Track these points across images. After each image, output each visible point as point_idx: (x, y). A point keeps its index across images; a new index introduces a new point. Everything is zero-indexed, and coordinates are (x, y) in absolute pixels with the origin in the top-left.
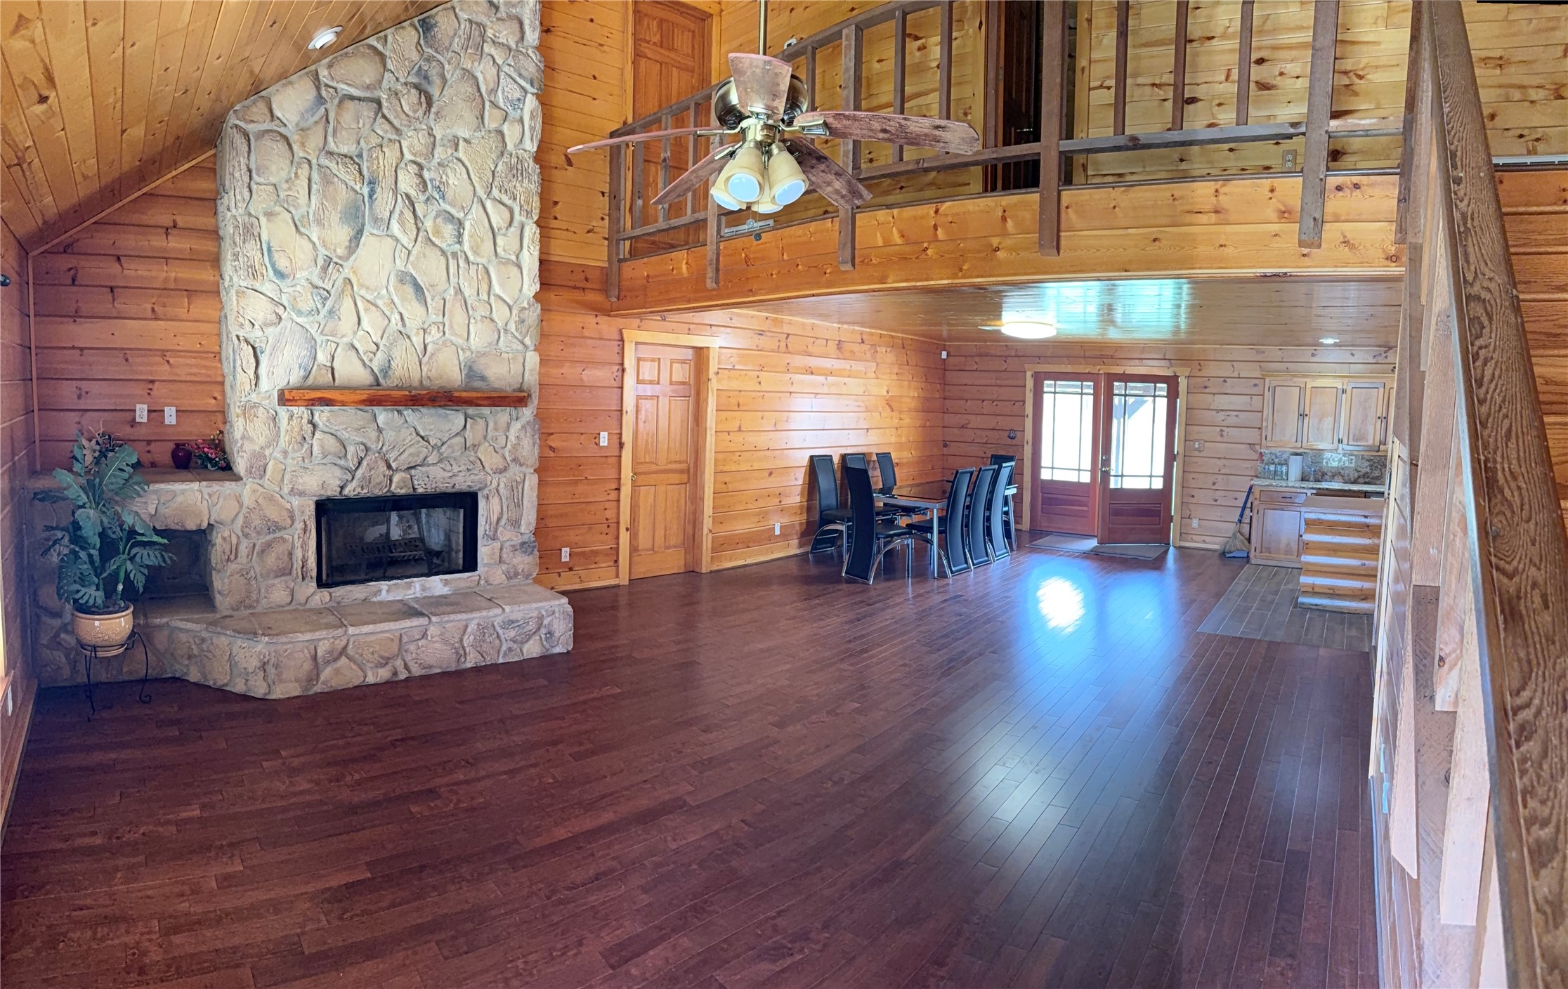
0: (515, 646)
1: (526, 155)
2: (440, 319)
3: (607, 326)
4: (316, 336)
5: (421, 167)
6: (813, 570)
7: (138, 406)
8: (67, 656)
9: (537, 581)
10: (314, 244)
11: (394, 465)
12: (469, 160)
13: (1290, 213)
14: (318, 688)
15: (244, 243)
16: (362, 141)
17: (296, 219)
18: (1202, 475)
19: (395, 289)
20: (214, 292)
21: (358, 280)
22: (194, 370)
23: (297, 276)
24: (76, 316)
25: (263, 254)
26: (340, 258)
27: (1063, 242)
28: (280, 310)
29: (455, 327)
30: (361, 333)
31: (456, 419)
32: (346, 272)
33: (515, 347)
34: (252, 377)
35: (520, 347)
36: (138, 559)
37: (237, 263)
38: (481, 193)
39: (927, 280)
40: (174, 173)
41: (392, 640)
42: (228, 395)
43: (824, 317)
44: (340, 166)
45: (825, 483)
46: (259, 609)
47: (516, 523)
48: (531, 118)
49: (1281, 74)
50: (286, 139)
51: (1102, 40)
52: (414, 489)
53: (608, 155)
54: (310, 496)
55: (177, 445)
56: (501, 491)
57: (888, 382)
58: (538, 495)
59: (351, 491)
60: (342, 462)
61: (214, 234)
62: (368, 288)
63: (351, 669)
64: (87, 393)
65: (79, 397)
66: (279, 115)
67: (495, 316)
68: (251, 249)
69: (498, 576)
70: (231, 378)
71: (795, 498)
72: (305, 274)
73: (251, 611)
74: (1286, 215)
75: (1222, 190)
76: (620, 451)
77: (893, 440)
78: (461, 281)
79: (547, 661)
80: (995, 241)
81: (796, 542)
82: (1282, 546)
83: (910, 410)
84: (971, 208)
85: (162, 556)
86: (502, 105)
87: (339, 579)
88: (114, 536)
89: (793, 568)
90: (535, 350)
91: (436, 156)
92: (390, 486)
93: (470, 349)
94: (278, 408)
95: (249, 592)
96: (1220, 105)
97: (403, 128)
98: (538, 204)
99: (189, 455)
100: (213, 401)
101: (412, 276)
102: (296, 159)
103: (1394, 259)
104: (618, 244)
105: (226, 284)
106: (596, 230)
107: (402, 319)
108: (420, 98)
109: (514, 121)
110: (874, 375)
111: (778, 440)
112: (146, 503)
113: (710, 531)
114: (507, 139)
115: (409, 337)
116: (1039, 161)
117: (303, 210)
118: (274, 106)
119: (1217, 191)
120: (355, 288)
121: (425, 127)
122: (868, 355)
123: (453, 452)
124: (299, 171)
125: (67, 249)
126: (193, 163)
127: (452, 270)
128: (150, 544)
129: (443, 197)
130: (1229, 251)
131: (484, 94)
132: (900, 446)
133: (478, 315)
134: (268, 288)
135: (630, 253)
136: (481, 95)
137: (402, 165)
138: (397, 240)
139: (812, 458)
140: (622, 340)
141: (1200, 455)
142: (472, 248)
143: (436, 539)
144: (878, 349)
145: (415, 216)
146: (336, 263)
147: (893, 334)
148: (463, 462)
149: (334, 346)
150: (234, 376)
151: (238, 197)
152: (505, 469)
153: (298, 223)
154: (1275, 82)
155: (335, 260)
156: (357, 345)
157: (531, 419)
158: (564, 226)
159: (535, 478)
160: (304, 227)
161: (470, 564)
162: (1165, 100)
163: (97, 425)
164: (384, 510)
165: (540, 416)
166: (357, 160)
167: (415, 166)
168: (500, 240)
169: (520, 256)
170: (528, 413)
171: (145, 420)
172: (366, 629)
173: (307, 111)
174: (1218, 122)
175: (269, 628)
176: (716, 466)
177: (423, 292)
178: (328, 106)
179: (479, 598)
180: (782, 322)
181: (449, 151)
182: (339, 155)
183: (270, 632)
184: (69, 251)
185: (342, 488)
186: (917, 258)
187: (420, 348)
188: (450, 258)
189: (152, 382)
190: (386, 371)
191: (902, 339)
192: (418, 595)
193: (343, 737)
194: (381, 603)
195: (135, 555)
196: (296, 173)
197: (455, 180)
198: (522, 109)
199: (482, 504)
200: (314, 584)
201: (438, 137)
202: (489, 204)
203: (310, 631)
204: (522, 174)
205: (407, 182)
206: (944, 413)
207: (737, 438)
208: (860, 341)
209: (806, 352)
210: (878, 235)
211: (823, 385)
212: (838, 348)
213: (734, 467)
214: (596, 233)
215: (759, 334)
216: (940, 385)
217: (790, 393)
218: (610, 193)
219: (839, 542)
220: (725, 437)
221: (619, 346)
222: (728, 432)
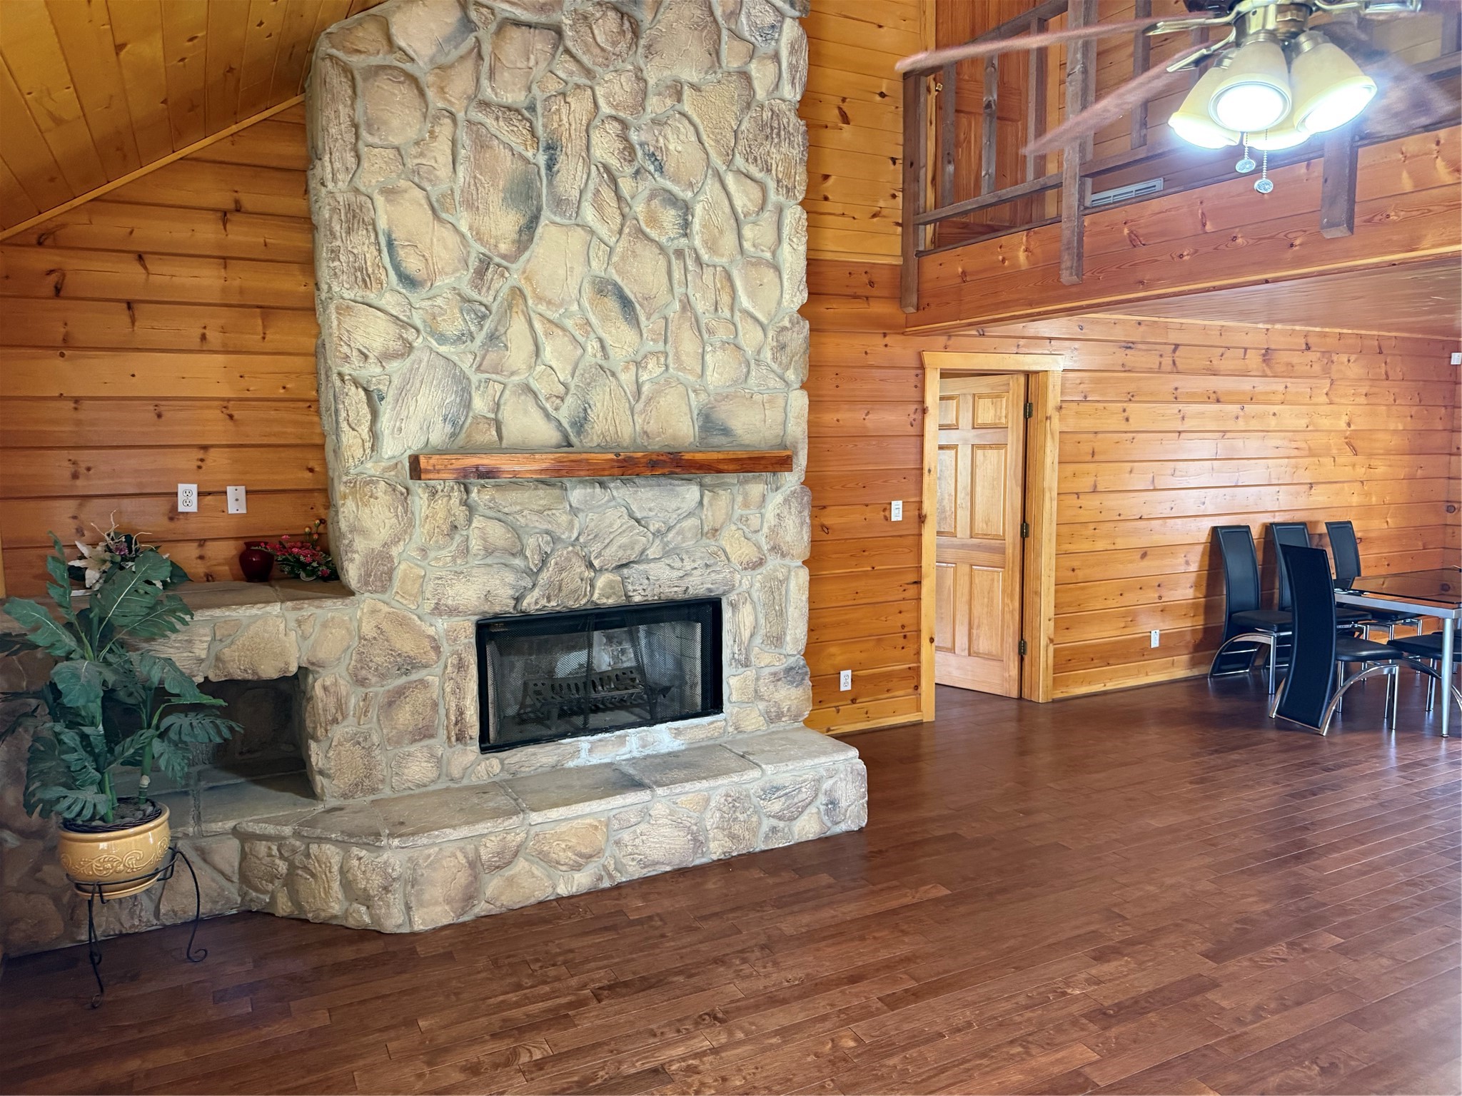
0: (781, 824)
1: (783, 106)
2: (660, 346)
3: (900, 349)
4: (470, 373)
5: (624, 125)
6: (1217, 705)
7: (182, 488)
8: (56, 899)
9: (809, 723)
10: (463, 236)
11: (596, 563)
12: (699, 115)
14: (481, 908)
15: (348, 233)
16: (534, 87)
17: (433, 200)
19: (591, 304)
20: (308, 309)
21: (534, 290)
22: (276, 429)
23: (437, 284)
24: (66, 345)
25: (380, 251)
26: (504, 257)
28: (410, 335)
29: (684, 358)
30: (540, 368)
31: (690, 493)
32: (515, 278)
33: (772, 384)
34: (366, 435)
35: (780, 384)
36: (173, 735)
37: (337, 263)
38: (718, 162)
40: (234, 128)
41: (596, 828)
42: (330, 466)
43: (1244, 315)
44: (501, 123)
45: (1237, 567)
46: (387, 792)
47: (777, 640)
48: (791, 53)
50: (413, 80)
52: (628, 597)
53: (901, 105)
54: (465, 614)
55: (248, 545)
56: (755, 595)
57: (1350, 408)
58: (809, 598)
59: (533, 603)
60: (518, 562)
61: (307, 223)
62: (549, 303)
63: (533, 876)
64: (89, 469)
65: (75, 476)
66: (402, 44)
67: (742, 341)
68: (361, 244)
69: (753, 721)
70: (334, 437)
71: (1185, 591)
72: (449, 280)
73: (372, 797)
76: (920, 528)
77: (1355, 500)
78: (690, 292)
79: (828, 846)
81: (1185, 658)
83: (1389, 452)
85: (217, 727)
86: (747, 35)
87: (517, 736)
88: (131, 701)
89: (1181, 699)
90: (802, 388)
91: (649, 109)
92: (592, 595)
93: (705, 390)
94: (410, 483)
95: (369, 768)
97: (597, 68)
98: (804, 177)
99: (268, 559)
100: (309, 475)
101: (615, 284)
102: (432, 111)
104: (916, 232)
105: (324, 296)
106: (884, 212)
107: (603, 347)
108: (622, 24)
109: (766, 57)
110: (1324, 399)
111: (1160, 504)
112: (190, 641)
113: (1051, 641)
114: (756, 84)
115: (613, 374)
117: (444, 187)
118: (394, 30)
120: (530, 302)
121: (630, 67)
122: (1317, 369)
123: (684, 540)
124: (437, 129)
125: (43, 239)
126: (267, 114)
127: (677, 274)
128: (196, 708)
129: (660, 169)
131: (720, 19)
132: (1367, 511)
133: (716, 340)
134: (389, 301)
135: (933, 242)
136: (715, 21)
137: (597, 122)
138: (592, 232)
139: (1215, 530)
140: (922, 367)
142: (705, 242)
143: (660, 667)
144: (1335, 358)
145: (619, 198)
146: (499, 265)
147: (1363, 332)
148: (699, 554)
149: (499, 387)
150: (338, 436)
151: (337, 165)
152: (761, 563)
153: (435, 205)
155: (497, 260)
156: (535, 385)
157: (798, 487)
158: (838, 209)
159: (804, 575)
160: (447, 211)
161: (713, 702)
163: (104, 519)
164: (583, 630)
165: (812, 482)
166: (526, 114)
167: (616, 124)
168: (748, 232)
169: (779, 251)
170: (792, 480)
171: (193, 508)
172: (554, 814)
173: (448, 40)
175: (402, 823)
176: (1058, 543)
177: (634, 309)
178: (481, 33)
179: (727, 755)
180: (1166, 327)
181: (669, 102)
182: (500, 106)
183: (404, 830)
184: (48, 242)
185: (518, 600)
187: (630, 388)
188: (673, 258)
189: (205, 448)
190: (580, 424)
191: (1379, 338)
192: (636, 754)
193: (519, 987)
194: (579, 770)
195: (168, 729)
196: (431, 132)
197: (677, 144)
198: (777, 41)
199: (727, 614)
200: (475, 747)
201: (651, 82)
202: (730, 179)
203: (467, 823)
204: (779, 135)
205: (605, 147)
206: (1450, 454)
207: (1091, 502)
208: (1304, 347)
209: (1208, 369)
210: (1405, 175)
211: (1237, 418)
212: (1264, 361)
213: (1085, 546)
214: (884, 217)
215: (1127, 348)
216: (1443, 410)
217: (1180, 432)
218: (904, 158)
219: (1259, 662)
220: (1072, 500)
221: (917, 375)
222: (1077, 494)
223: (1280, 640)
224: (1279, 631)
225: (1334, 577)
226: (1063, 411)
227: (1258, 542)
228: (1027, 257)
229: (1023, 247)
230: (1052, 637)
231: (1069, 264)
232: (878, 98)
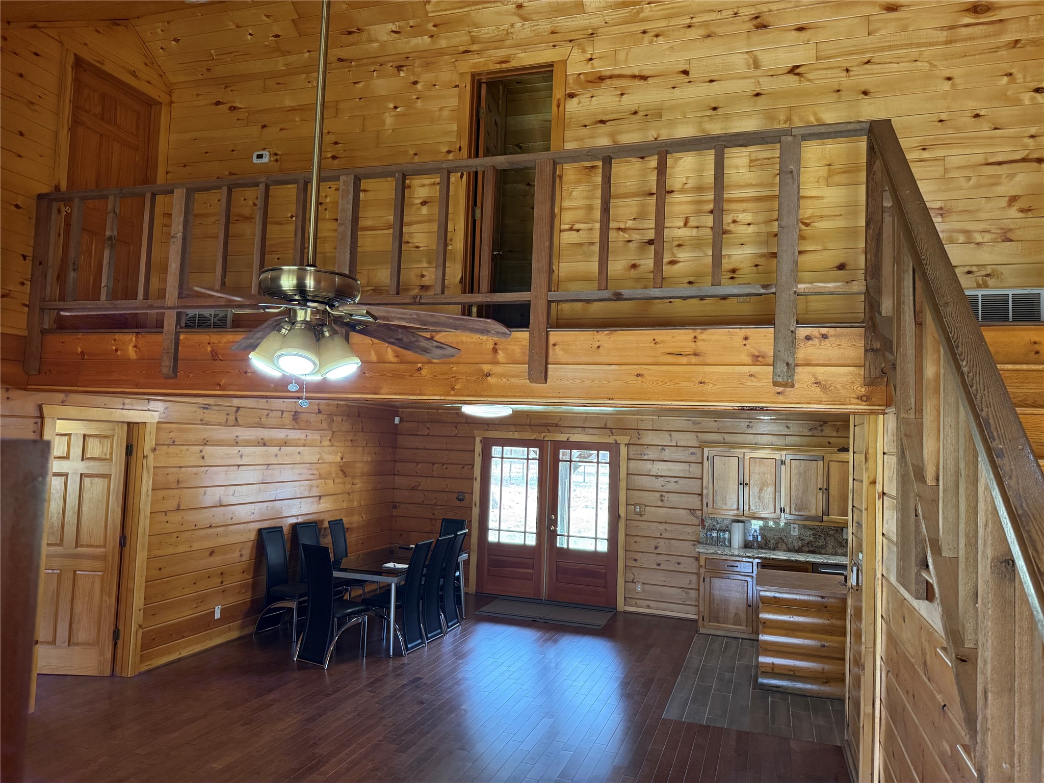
3: (22, 401)
13: (763, 357)
18: (645, 539)
27: (550, 373)
39: (420, 395)
45: (274, 553)
49: (734, 222)
51: (571, 192)
53: (34, 218)
57: (343, 449)
71: (239, 576)
74: (760, 359)
75: (701, 337)
77: (345, 505)
80: (486, 368)
81: (238, 623)
82: (731, 616)
83: (363, 475)
84: (464, 339)
89: (234, 654)
96: (679, 246)
103: (865, 398)
104: (41, 314)
106: (13, 294)
110: (329, 443)
111: (223, 515)
113: (140, 626)
116: (529, 305)
119: (695, 337)
122: (325, 425)
130: (708, 388)
132: (352, 511)
135: (56, 324)
139: (260, 531)
140: (41, 417)
141: (641, 519)
144: (335, 418)
154: (728, 228)
162: (629, 241)
174: (679, 259)
186: (411, 376)
191: (358, 407)
206: (394, 475)
207: (175, 518)
208: (317, 411)
209: (258, 424)
210: (373, 353)
211: (276, 455)
212: (294, 419)
213: (171, 550)
214: (13, 298)
215: (204, 408)
216: (391, 449)
217: (239, 466)
218: (33, 257)
219: (286, 618)
220: (162, 518)
221: (36, 423)
222: (165, 512)
223: (299, 603)
224: (300, 598)
225: (332, 559)
226: (157, 452)
227: (288, 537)
228: (136, 352)
229: (132, 344)
230: (141, 623)
231: (167, 363)
232: (14, 209)
